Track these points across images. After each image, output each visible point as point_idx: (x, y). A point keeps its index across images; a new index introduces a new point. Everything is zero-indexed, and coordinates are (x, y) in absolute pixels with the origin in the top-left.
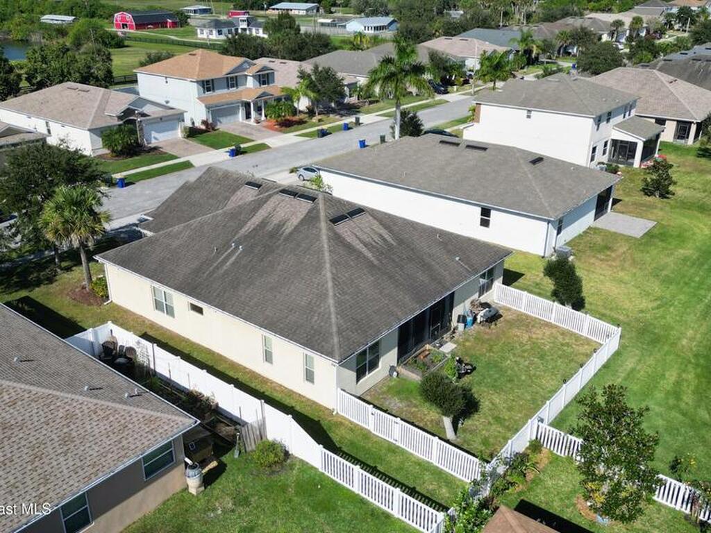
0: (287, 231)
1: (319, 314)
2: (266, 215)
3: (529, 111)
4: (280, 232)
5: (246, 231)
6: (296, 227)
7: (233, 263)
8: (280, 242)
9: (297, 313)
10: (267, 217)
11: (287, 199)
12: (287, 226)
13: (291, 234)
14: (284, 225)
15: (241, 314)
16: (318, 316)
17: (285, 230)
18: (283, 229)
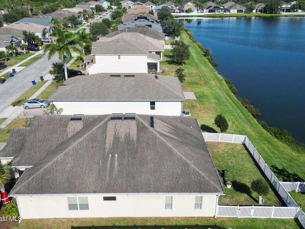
0: (135, 138)
1: (193, 174)
2: (113, 133)
3: (118, 56)
4: (131, 141)
5: (110, 146)
6: (137, 135)
7: (119, 165)
8: (136, 145)
9: (181, 178)
10: (115, 134)
11: (118, 122)
12: (132, 136)
13: (138, 139)
14: (129, 135)
15: (151, 191)
16: (193, 175)
17: (133, 138)
18: (131, 138)
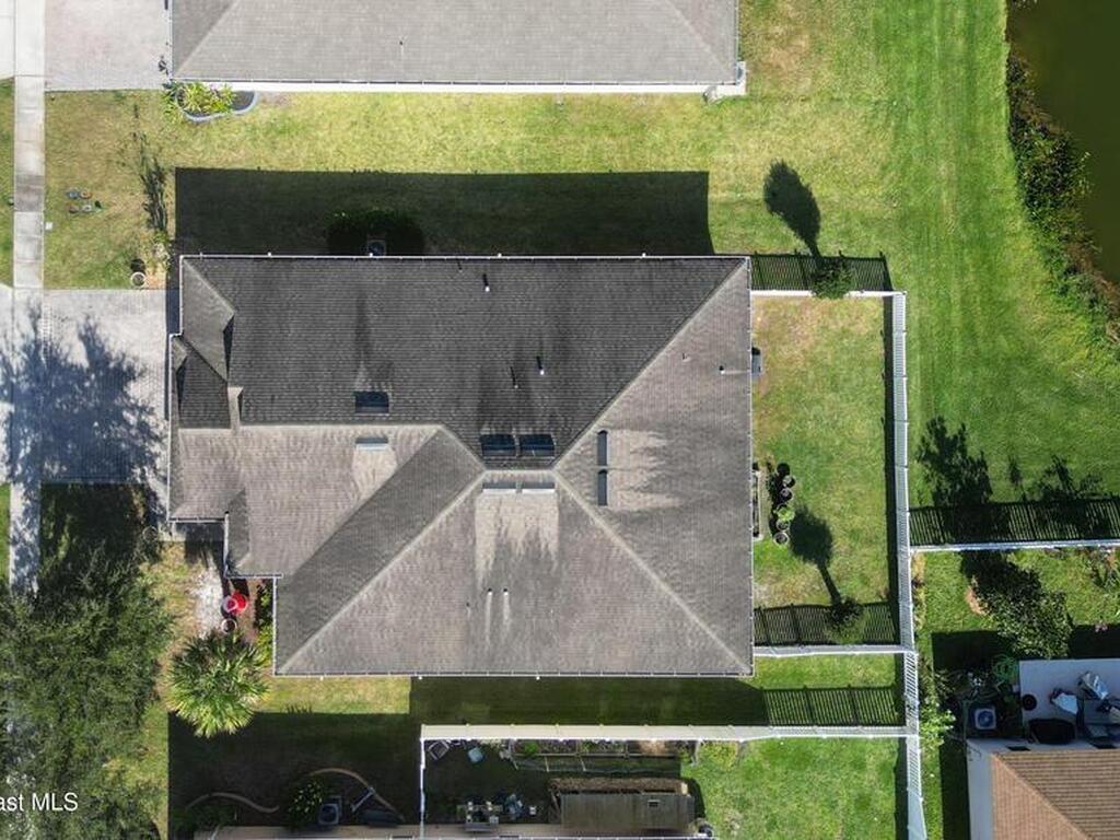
0: (553, 546)
2: (493, 532)
4: (543, 552)
5: (486, 566)
6: (561, 537)
7: (513, 613)
8: (556, 565)
9: (662, 643)
10: (499, 535)
11: (506, 498)
12: (545, 539)
13: (561, 550)
14: (537, 539)
16: (691, 638)
17: (547, 546)
18: (543, 546)
